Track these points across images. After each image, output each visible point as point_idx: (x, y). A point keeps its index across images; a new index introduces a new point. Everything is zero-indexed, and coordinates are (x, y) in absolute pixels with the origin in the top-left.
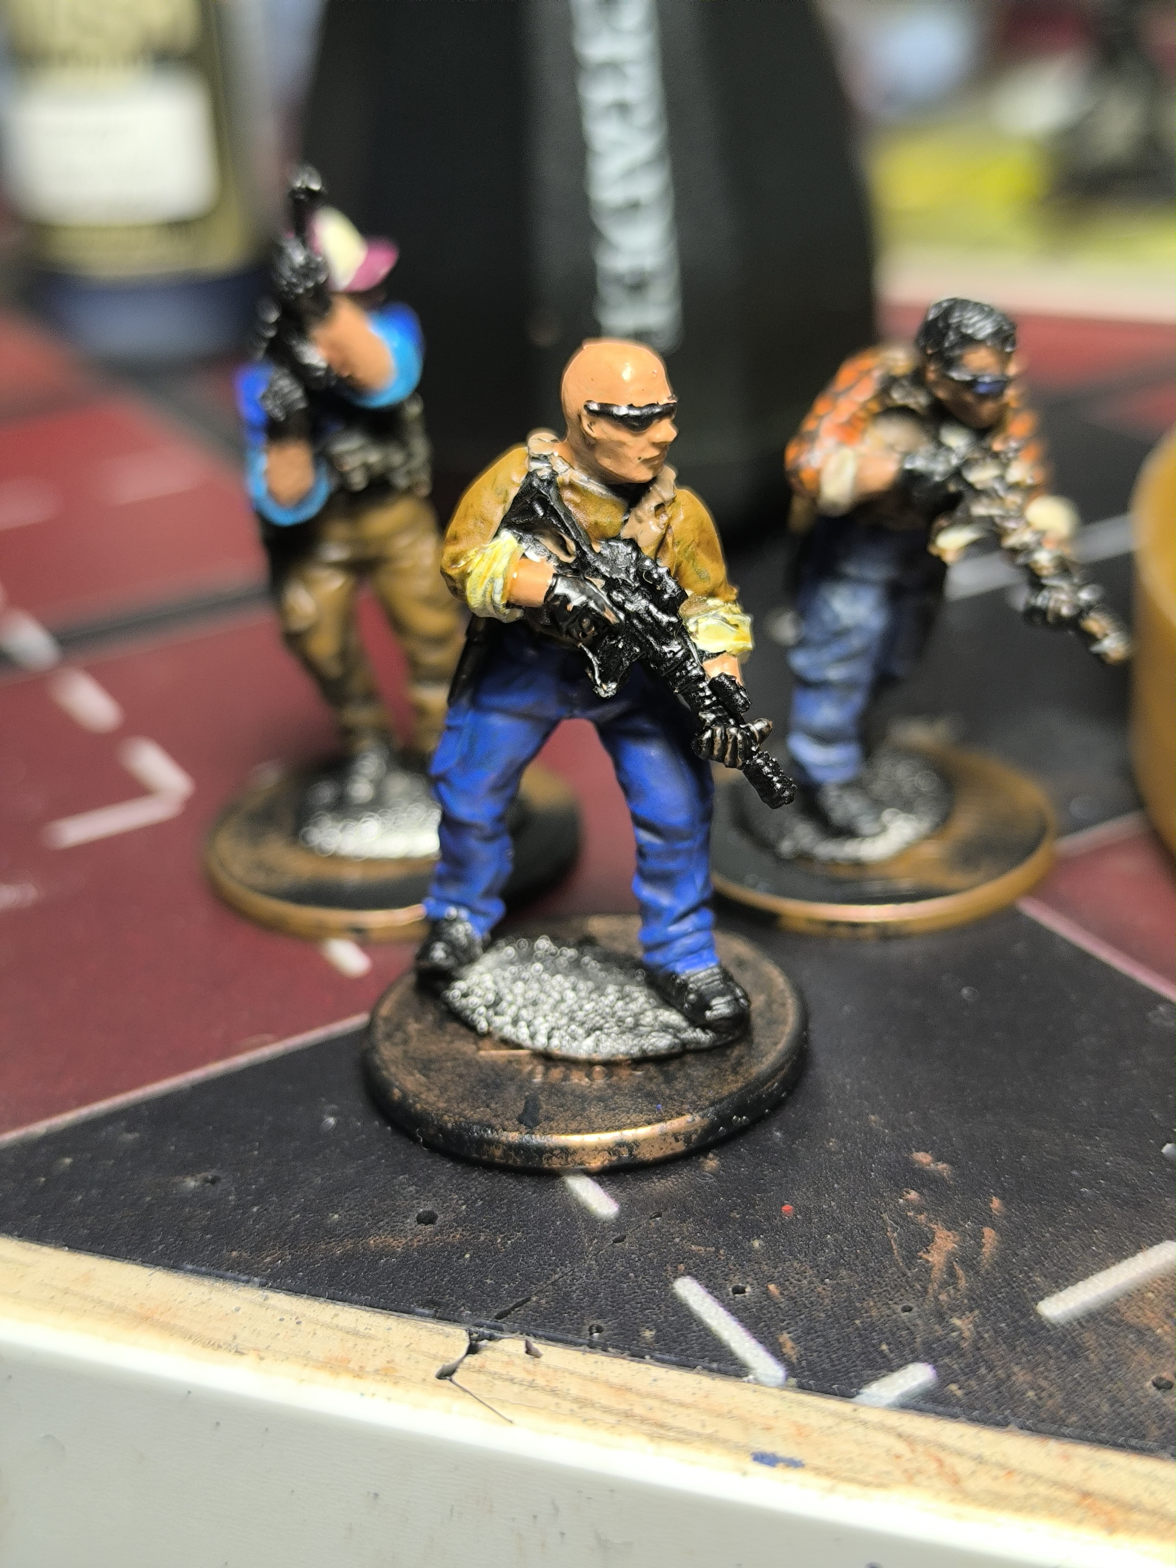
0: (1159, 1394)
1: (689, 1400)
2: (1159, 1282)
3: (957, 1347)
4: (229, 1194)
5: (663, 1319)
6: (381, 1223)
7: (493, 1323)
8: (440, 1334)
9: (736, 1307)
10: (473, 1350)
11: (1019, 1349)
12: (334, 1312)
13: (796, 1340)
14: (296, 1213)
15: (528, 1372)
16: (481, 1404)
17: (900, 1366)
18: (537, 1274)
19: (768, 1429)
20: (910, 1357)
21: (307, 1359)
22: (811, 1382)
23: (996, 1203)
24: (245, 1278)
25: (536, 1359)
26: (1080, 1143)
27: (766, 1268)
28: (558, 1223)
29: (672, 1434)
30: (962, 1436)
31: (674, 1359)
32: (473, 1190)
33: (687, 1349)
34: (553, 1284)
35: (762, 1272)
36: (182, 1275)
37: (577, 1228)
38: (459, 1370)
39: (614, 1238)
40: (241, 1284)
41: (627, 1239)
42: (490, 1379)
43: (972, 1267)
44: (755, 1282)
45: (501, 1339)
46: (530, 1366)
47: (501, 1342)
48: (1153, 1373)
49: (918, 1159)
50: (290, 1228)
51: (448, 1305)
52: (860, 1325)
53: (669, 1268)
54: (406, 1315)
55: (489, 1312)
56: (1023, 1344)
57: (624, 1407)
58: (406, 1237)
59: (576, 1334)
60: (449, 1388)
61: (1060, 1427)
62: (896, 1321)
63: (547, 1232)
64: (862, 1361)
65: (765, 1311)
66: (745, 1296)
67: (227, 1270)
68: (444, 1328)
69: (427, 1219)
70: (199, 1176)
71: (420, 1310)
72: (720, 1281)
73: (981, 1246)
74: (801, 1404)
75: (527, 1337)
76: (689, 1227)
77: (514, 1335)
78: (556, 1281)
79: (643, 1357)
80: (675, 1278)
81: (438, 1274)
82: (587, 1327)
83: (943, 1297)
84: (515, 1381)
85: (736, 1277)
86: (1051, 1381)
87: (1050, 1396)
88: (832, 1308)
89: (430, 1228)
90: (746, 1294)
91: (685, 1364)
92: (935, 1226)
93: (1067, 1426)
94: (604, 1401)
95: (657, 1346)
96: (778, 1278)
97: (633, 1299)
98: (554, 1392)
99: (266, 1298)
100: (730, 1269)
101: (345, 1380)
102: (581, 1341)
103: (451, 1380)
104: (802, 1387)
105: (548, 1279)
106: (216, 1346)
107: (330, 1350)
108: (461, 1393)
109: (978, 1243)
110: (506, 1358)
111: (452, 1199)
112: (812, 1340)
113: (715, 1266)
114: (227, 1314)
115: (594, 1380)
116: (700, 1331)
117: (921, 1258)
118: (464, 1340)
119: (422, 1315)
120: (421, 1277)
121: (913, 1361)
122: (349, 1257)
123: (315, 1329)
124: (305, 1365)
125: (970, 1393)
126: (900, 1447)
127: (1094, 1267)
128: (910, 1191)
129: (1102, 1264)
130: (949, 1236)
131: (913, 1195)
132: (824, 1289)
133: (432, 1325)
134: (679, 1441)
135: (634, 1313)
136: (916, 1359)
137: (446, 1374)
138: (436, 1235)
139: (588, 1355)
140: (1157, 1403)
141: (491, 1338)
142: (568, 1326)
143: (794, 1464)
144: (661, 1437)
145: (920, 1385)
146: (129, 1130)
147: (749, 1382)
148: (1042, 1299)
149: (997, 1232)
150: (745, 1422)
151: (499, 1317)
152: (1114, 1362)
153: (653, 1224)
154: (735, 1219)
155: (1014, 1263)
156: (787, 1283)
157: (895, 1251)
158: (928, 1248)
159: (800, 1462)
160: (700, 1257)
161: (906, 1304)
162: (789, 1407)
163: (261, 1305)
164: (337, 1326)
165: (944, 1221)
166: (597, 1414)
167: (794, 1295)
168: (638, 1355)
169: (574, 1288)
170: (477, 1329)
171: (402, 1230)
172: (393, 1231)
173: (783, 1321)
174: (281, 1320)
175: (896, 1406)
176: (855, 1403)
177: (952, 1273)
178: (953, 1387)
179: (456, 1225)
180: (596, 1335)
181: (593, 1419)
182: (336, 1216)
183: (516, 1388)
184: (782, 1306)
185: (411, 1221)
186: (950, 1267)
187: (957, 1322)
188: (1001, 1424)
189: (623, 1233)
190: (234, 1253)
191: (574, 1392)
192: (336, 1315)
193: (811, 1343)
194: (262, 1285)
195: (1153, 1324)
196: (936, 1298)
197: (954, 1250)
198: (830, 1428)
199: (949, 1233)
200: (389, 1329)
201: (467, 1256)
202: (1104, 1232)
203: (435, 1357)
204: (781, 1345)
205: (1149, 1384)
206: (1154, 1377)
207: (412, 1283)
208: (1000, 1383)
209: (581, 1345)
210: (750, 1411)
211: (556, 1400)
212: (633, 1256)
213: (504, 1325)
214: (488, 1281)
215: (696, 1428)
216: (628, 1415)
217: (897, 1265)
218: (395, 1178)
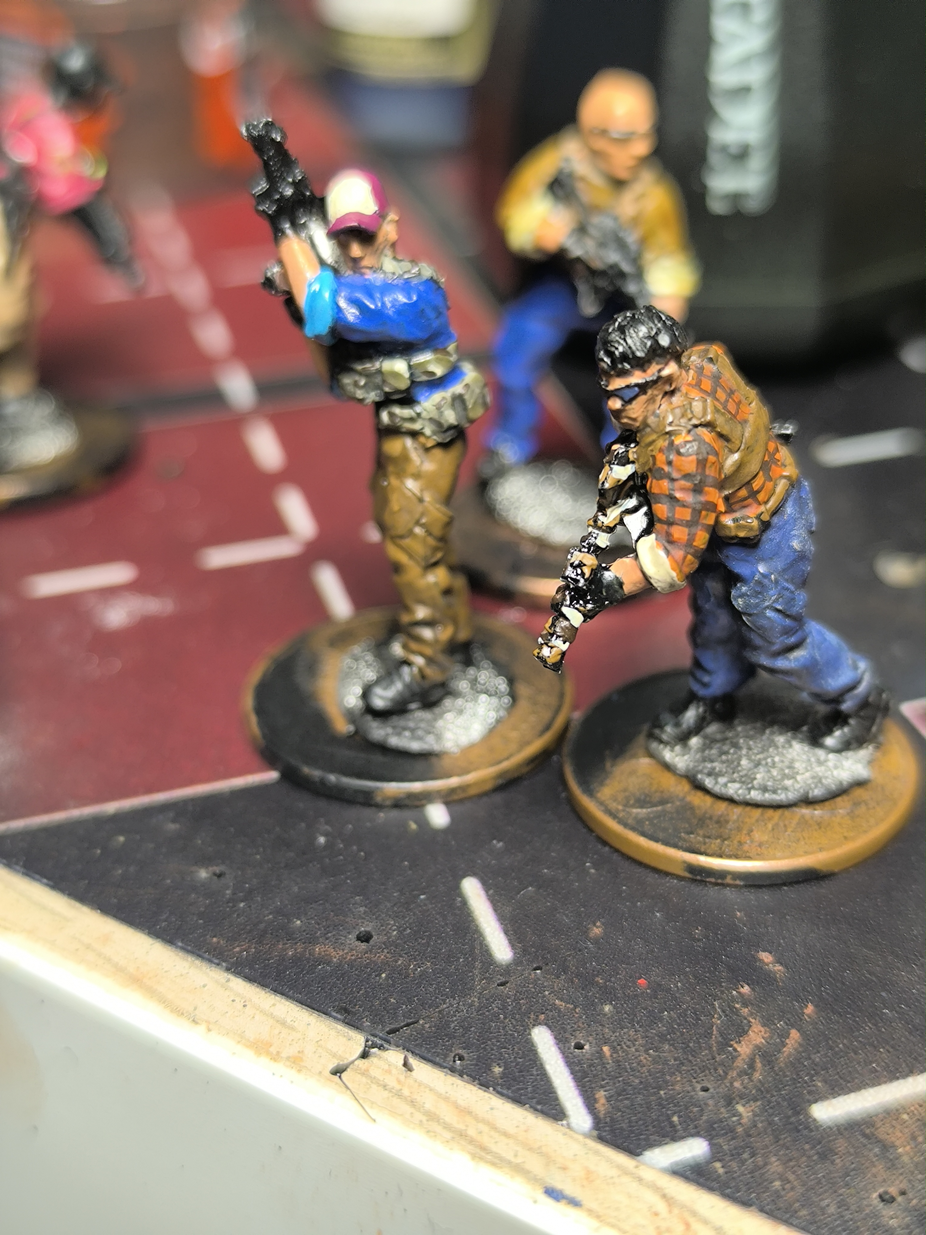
0: (881, 1205)
1: (512, 1131)
2: (917, 1106)
3: (732, 1130)
4: (227, 888)
5: (512, 1059)
6: (330, 935)
7: (384, 1036)
8: (345, 1036)
9: (572, 1060)
10: (365, 1055)
11: (781, 1142)
12: (273, 1002)
13: (608, 1099)
14: (270, 913)
15: (399, 1082)
16: (356, 1101)
17: (682, 1138)
18: (430, 1002)
19: (564, 1168)
20: (693, 1131)
21: (241, 1038)
22: (608, 1137)
23: (810, 1009)
24: (216, 961)
25: (409, 1072)
26: (898, 968)
27: (607, 1030)
28: (461, 960)
29: (489, 1157)
30: (713, 1207)
31: (510, 1094)
32: (407, 919)
33: (522, 1089)
34: (440, 1012)
35: (603, 1034)
36: (174, 949)
37: (474, 967)
38: (348, 1069)
39: (499, 982)
40: (213, 965)
41: (508, 985)
42: (369, 1082)
43: (769, 1062)
44: (594, 1041)
45: (387, 1050)
46: (402, 1078)
47: (387, 1052)
48: (882, 1186)
49: (761, 958)
50: (262, 926)
51: (355, 1014)
52: (663, 1096)
53: (532, 1016)
54: (324, 1016)
55: (383, 1026)
56: (786, 1138)
57: (461, 1126)
58: (343, 950)
59: (442, 1059)
60: (337, 1083)
61: (792, 1216)
62: (692, 1097)
63: (451, 966)
64: (654, 1127)
65: (593, 1069)
66: (582, 1052)
67: (206, 952)
68: (350, 1032)
69: (365, 938)
70: (211, 869)
71: (334, 1014)
72: (567, 1035)
73: (784, 1045)
74: (597, 1153)
75: (406, 1052)
76: (560, 983)
77: (398, 1049)
78: (443, 1010)
79: (488, 1088)
80: (534, 1025)
81: (357, 986)
82: (453, 1055)
83: (737, 1084)
84: (387, 1087)
85: (581, 1035)
86: (797, 1175)
87: (792, 1189)
88: (646, 1076)
89: (363, 946)
90: (584, 1051)
91: (518, 1101)
92: (753, 1021)
93: (797, 1218)
94: (448, 1119)
95: (500, 1081)
96: (613, 1042)
97: (495, 1037)
98: (412, 1103)
99: (228, 980)
100: (579, 1027)
101: (264, 1060)
102: (445, 1064)
103: (340, 1077)
104: (601, 1139)
105: (437, 1007)
106: (179, 1012)
107: (260, 1033)
108: (344, 1089)
109: (783, 1042)
110: (386, 1067)
111: (389, 924)
112: (621, 1100)
113: (569, 1021)
114: (195, 988)
115: (446, 1099)
116: (538, 1075)
117: (731, 1046)
118: (361, 1045)
119: (335, 1018)
120: (343, 986)
121: (693, 1136)
122: (297, 960)
123: (255, 1014)
124: (239, 1042)
125: (730, 1172)
126: (661, 1206)
127: (868, 1082)
128: (745, 985)
129: (875, 1080)
130: (761, 1032)
131: (746, 989)
132: (645, 1058)
133: (341, 1028)
134: (493, 1164)
135: (492, 1050)
136: (697, 1135)
137: (338, 1072)
138: (366, 953)
139: (449, 1077)
140: (877, 1213)
141: (381, 1047)
142: (439, 1051)
143: (574, 1203)
144: (481, 1158)
145: (693, 1157)
146: (174, 821)
147: (562, 1125)
148: (816, 1101)
149: (801, 1035)
150: (548, 1159)
151: (389, 1033)
152: (854, 1170)
153: (533, 975)
154: (597, 983)
155: (805, 1066)
156: (619, 1047)
157: (714, 1037)
158: (741, 1039)
159: (580, 1202)
160: (560, 1011)
161: (706, 1084)
162: (587, 1154)
163: (222, 986)
164: (272, 1014)
165: (763, 1017)
166: (438, 1129)
167: (621, 1059)
168: (484, 1085)
169: (455, 1018)
170: (372, 1038)
171: (342, 944)
172: (336, 943)
173: (603, 1080)
174: (233, 1001)
175: (669, 1171)
176: (639, 1161)
177: (751, 1065)
178: (718, 1165)
179: (384, 947)
180: (458, 1062)
181: (434, 1132)
182: (299, 922)
183: (386, 1094)
184: (608, 1066)
185: (352, 937)
186: (752, 1059)
187: (740, 1108)
188: (745, 1203)
189: (507, 979)
190: (215, 940)
191: (428, 1106)
192: (274, 1005)
193: (619, 1103)
194: (228, 969)
195: (897, 1143)
196: (731, 1084)
197: (761, 1045)
198: (612, 1178)
199: (762, 1029)
200: (309, 1024)
201: (384, 975)
202: (889, 1052)
203: (334, 1055)
204: (596, 1101)
205: (875, 1195)
206: (881, 1190)
207: (335, 990)
208: (757, 1168)
209: (445, 1068)
210: (555, 1151)
211: (413, 1110)
212: (508, 1000)
213: (392, 1040)
214: (392, 1000)
215: (510, 1156)
216: (462, 1135)
217: (710, 1048)
218: (352, 898)
